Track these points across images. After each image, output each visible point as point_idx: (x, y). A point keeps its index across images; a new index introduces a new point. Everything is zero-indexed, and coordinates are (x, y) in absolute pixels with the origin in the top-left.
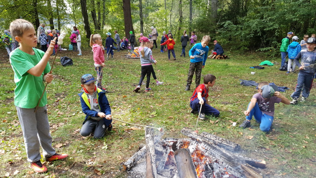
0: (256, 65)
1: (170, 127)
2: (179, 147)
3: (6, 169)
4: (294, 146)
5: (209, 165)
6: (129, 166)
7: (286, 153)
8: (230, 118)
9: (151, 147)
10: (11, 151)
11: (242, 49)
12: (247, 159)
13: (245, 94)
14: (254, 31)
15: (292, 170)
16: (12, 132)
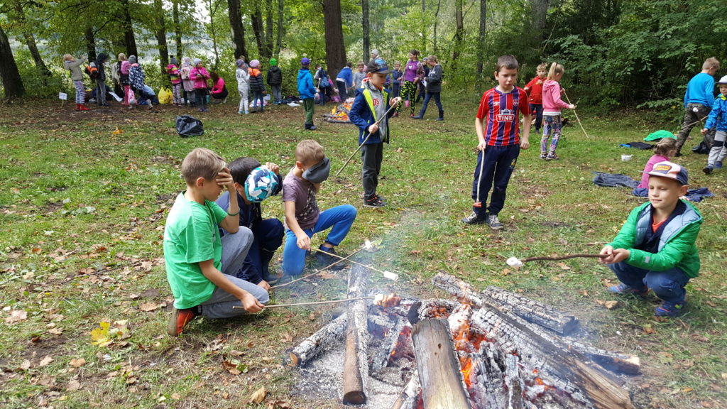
0: (636, 141)
1: (414, 274)
2: (425, 316)
3: (24, 353)
4: (717, 327)
5: (496, 361)
6: (303, 356)
7: (694, 340)
9: (358, 314)
10: (42, 315)
11: (604, 102)
12: (592, 352)
13: (602, 205)
14: (633, 60)
15: (706, 382)
16: (50, 274)
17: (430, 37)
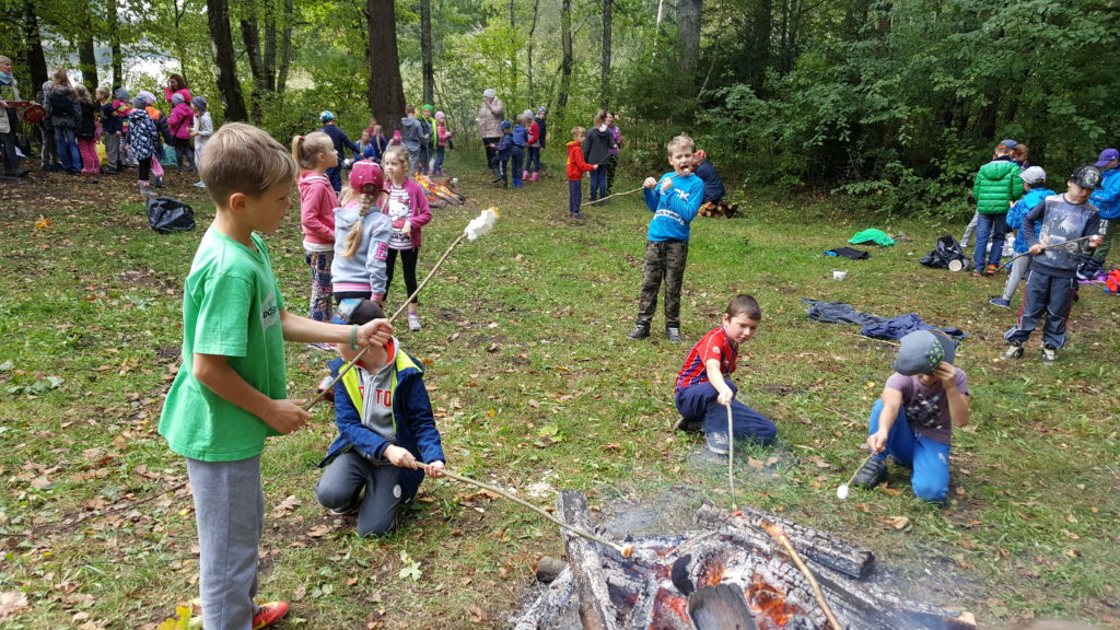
0: (840, 245)
1: (619, 484)
2: (698, 575)
4: (1041, 552)
7: (1022, 577)
8: (812, 449)
9: (593, 575)
10: (54, 597)
11: (783, 182)
12: (913, 609)
13: (833, 355)
14: (825, 124)
16: (32, 514)
17: (523, 66)
